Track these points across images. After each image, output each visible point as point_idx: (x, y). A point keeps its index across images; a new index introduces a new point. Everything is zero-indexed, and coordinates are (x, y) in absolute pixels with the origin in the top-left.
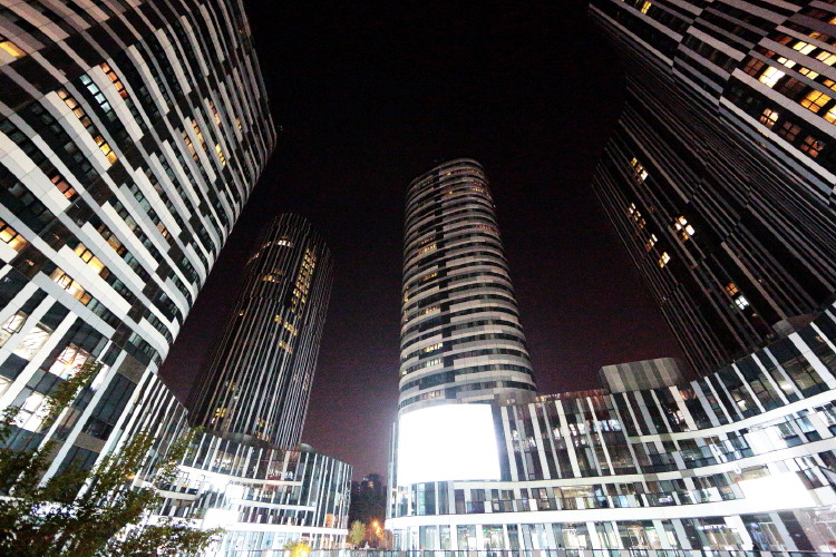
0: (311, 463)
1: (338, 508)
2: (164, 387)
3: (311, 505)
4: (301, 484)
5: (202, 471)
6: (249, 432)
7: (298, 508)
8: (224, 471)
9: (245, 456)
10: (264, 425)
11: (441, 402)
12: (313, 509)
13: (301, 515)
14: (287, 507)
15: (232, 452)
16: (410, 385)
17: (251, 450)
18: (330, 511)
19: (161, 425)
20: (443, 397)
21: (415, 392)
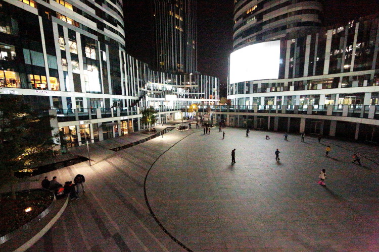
0: (200, 79)
1: (214, 93)
2: (130, 57)
3: (203, 92)
4: (198, 86)
5: (162, 84)
6: (175, 69)
7: (198, 94)
8: (169, 84)
9: (175, 78)
10: (180, 65)
11: (254, 43)
12: (204, 94)
13: (200, 95)
14: (194, 93)
15: (170, 77)
16: (237, 37)
17: (176, 76)
18: (211, 94)
19: (137, 71)
20: (255, 40)
21: (241, 40)
